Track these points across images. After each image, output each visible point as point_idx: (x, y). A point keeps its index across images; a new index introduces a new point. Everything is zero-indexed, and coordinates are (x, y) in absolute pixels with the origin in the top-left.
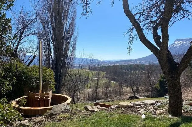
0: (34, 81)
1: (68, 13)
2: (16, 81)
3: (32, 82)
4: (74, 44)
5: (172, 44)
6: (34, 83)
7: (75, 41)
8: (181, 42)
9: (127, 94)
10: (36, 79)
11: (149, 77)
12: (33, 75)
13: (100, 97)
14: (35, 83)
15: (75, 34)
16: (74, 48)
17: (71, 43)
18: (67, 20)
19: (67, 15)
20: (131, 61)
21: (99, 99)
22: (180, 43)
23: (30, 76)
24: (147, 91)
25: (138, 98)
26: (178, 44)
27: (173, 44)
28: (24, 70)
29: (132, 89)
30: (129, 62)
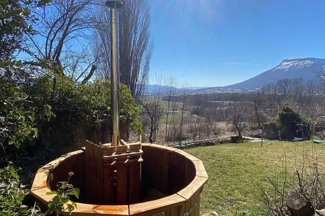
0: (96, 115)
1: (137, 18)
2: (52, 113)
3: (92, 116)
4: (148, 63)
5: (277, 67)
6: (96, 118)
7: (148, 58)
8: (291, 63)
9: (223, 133)
10: (101, 109)
11: (256, 109)
12: (92, 102)
13: (184, 136)
14: (99, 118)
15: (148, 48)
16: (147, 68)
17: (142, 61)
18: (136, 29)
19: (137, 21)
20: (219, 88)
21: (184, 139)
22: (289, 65)
23: (87, 103)
24: (253, 129)
25: (244, 139)
26: (287, 65)
27: (279, 66)
28: (72, 89)
29: (236, 126)
30: (216, 90)
